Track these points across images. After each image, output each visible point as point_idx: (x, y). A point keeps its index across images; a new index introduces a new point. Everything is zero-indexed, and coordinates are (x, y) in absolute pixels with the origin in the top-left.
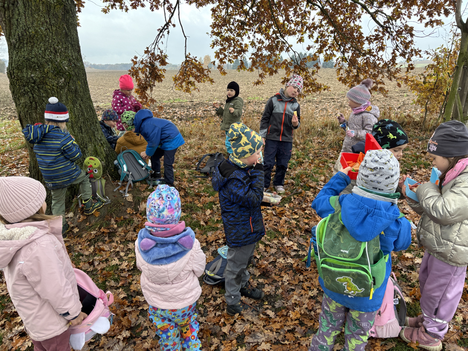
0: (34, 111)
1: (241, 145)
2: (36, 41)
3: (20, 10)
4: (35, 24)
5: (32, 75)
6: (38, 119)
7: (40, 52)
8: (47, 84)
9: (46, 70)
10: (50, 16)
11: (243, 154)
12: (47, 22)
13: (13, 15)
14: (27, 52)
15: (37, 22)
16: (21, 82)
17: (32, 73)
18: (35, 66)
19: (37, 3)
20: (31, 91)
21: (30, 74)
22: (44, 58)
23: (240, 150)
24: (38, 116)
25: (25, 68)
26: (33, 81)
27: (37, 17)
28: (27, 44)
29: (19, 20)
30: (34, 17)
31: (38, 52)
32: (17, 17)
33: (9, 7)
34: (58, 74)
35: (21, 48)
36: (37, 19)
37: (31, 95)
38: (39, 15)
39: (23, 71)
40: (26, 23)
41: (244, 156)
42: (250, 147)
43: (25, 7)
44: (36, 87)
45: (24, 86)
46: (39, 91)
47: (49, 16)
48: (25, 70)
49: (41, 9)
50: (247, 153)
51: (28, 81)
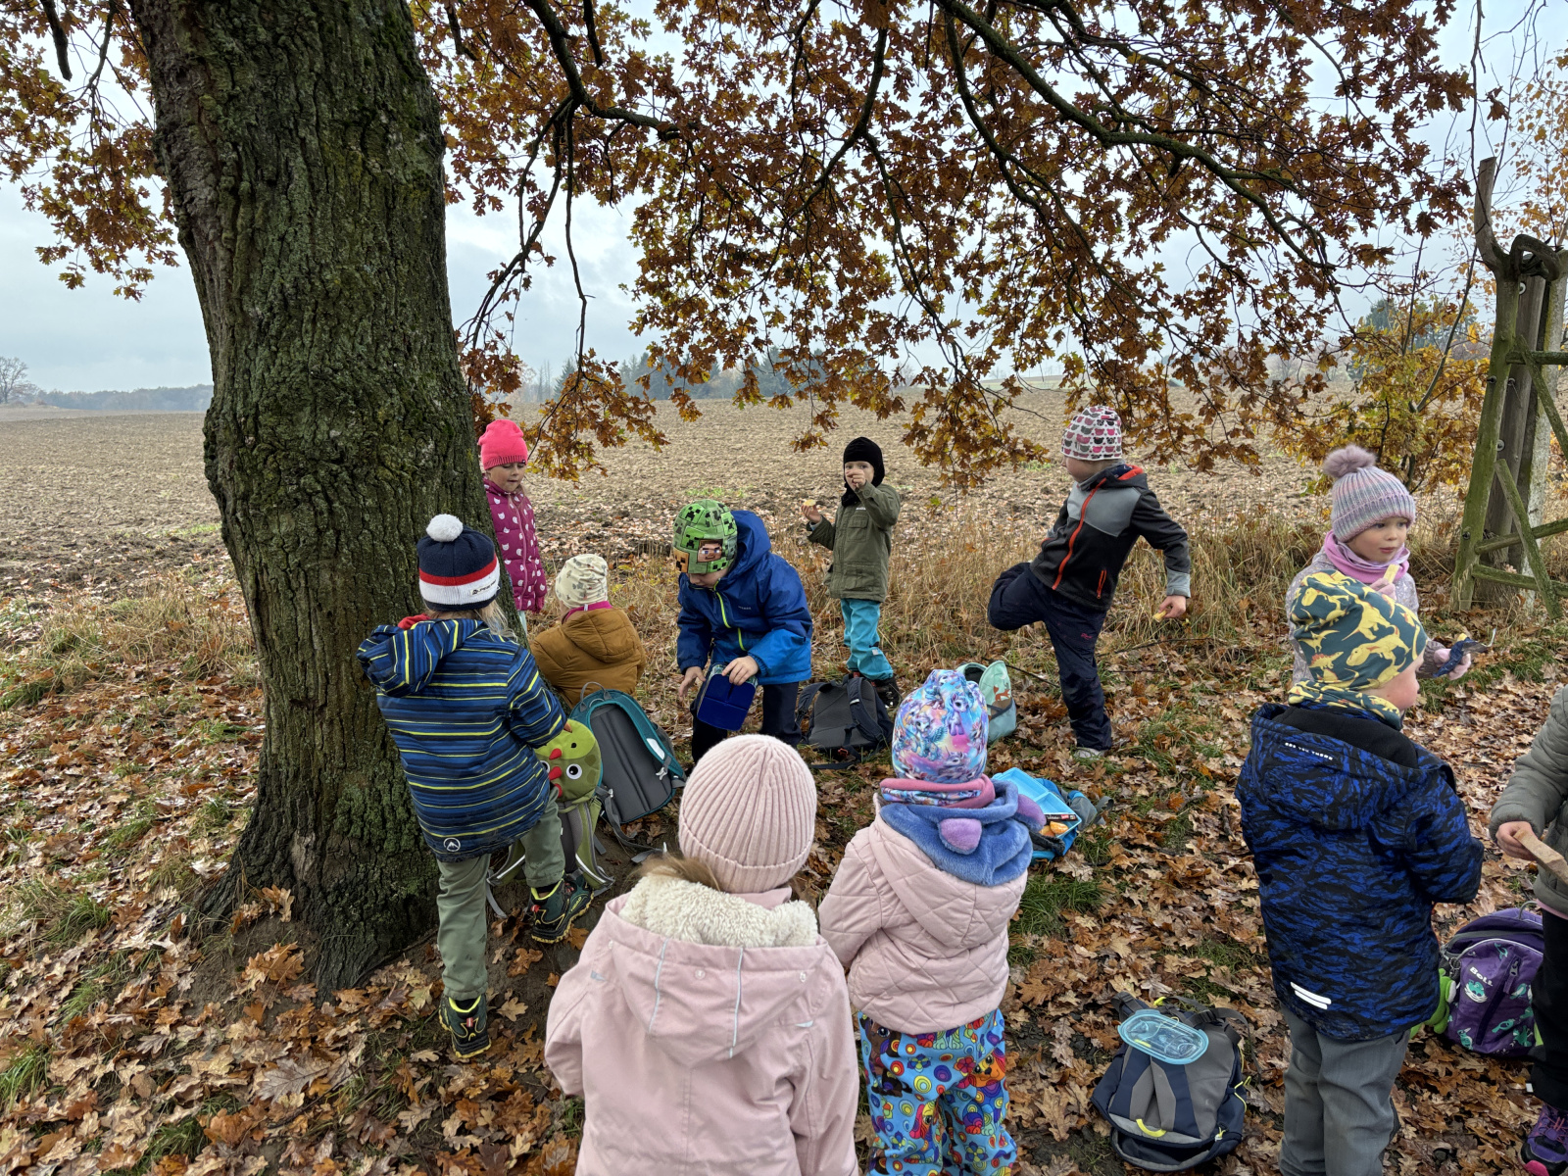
0: (326, 562)
1: (1361, 639)
2: (345, 313)
3: (296, 205)
4: (344, 253)
5: (333, 433)
6: (340, 591)
7: (362, 349)
8: (383, 464)
9: (381, 413)
10: (395, 227)
11: (1373, 671)
12: (381, 248)
13: (267, 220)
14: (315, 350)
15: (352, 245)
16: (286, 457)
17: (331, 426)
18: (345, 401)
19: (355, 180)
20: (324, 491)
21: (324, 427)
22: (376, 371)
23: (1359, 656)
24: (340, 582)
25: (308, 409)
26: (335, 456)
27: (350, 228)
28: (314, 321)
29: (290, 239)
30: (342, 228)
31: (353, 348)
32: (282, 228)
33: (253, 196)
34: (419, 426)
35: (292, 336)
36: (350, 235)
37: (323, 505)
38: (356, 222)
39: (298, 421)
40: (313, 248)
41: (1376, 676)
42: (1394, 640)
43: (314, 192)
44: (345, 475)
45: (300, 473)
46: (353, 489)
47: (388, 225)
48: (305, 416)
49: (366, 200)
50: (1388, 663)
51: (317, 454)
